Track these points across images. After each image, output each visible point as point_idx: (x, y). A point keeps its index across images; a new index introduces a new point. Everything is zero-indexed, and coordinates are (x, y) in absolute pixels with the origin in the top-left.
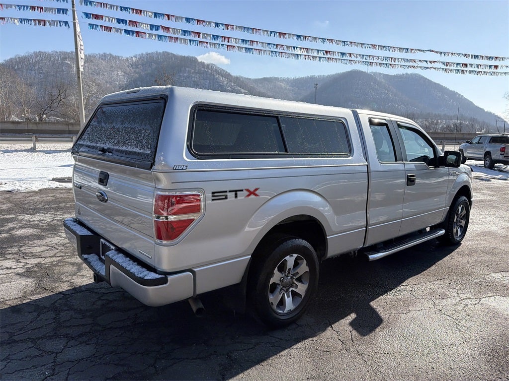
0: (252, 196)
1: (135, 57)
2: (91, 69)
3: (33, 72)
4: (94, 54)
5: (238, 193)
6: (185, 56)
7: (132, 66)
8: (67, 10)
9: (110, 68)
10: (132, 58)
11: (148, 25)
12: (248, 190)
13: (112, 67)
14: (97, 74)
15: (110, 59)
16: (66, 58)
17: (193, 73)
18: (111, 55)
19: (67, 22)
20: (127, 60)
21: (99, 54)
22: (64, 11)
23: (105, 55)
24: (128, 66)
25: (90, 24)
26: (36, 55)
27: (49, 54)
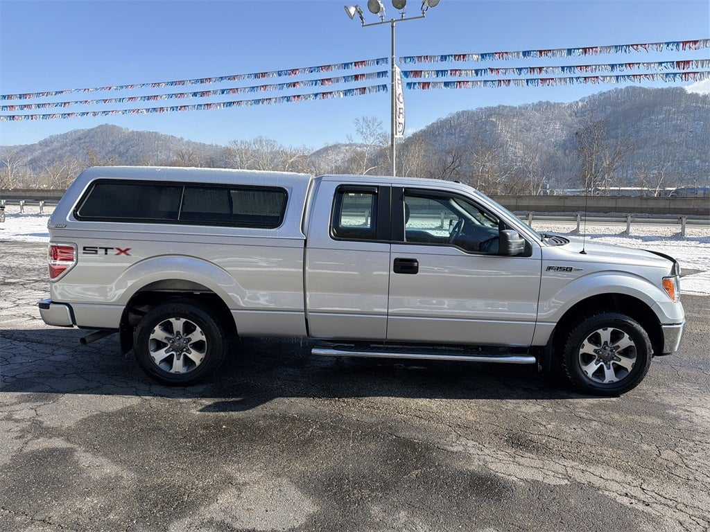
0: (123, 254)
1: (582, 100)
2: (520, 124)
3: (453, 137)
4: (525, 105)
5: (108, 250)
6: (662, 89)
7: (576, 114)
8: (387, 72)
9: (545, 121)
10: (577, 102)
11: (472, 70)
12: (118, 249)
13: (547, 119)
14: (527, 131)
15: (546, 109)
16: (492, 115)
17: (674, 113)
18: (548, 103)
19: (386, 85)
20: (570, 106)
21: (533, 103)
22: (384, 73)
23: (540, 104)
24: (571, 115)
25: (408, 84)
26: (459, 115)
27: (473, 113)
